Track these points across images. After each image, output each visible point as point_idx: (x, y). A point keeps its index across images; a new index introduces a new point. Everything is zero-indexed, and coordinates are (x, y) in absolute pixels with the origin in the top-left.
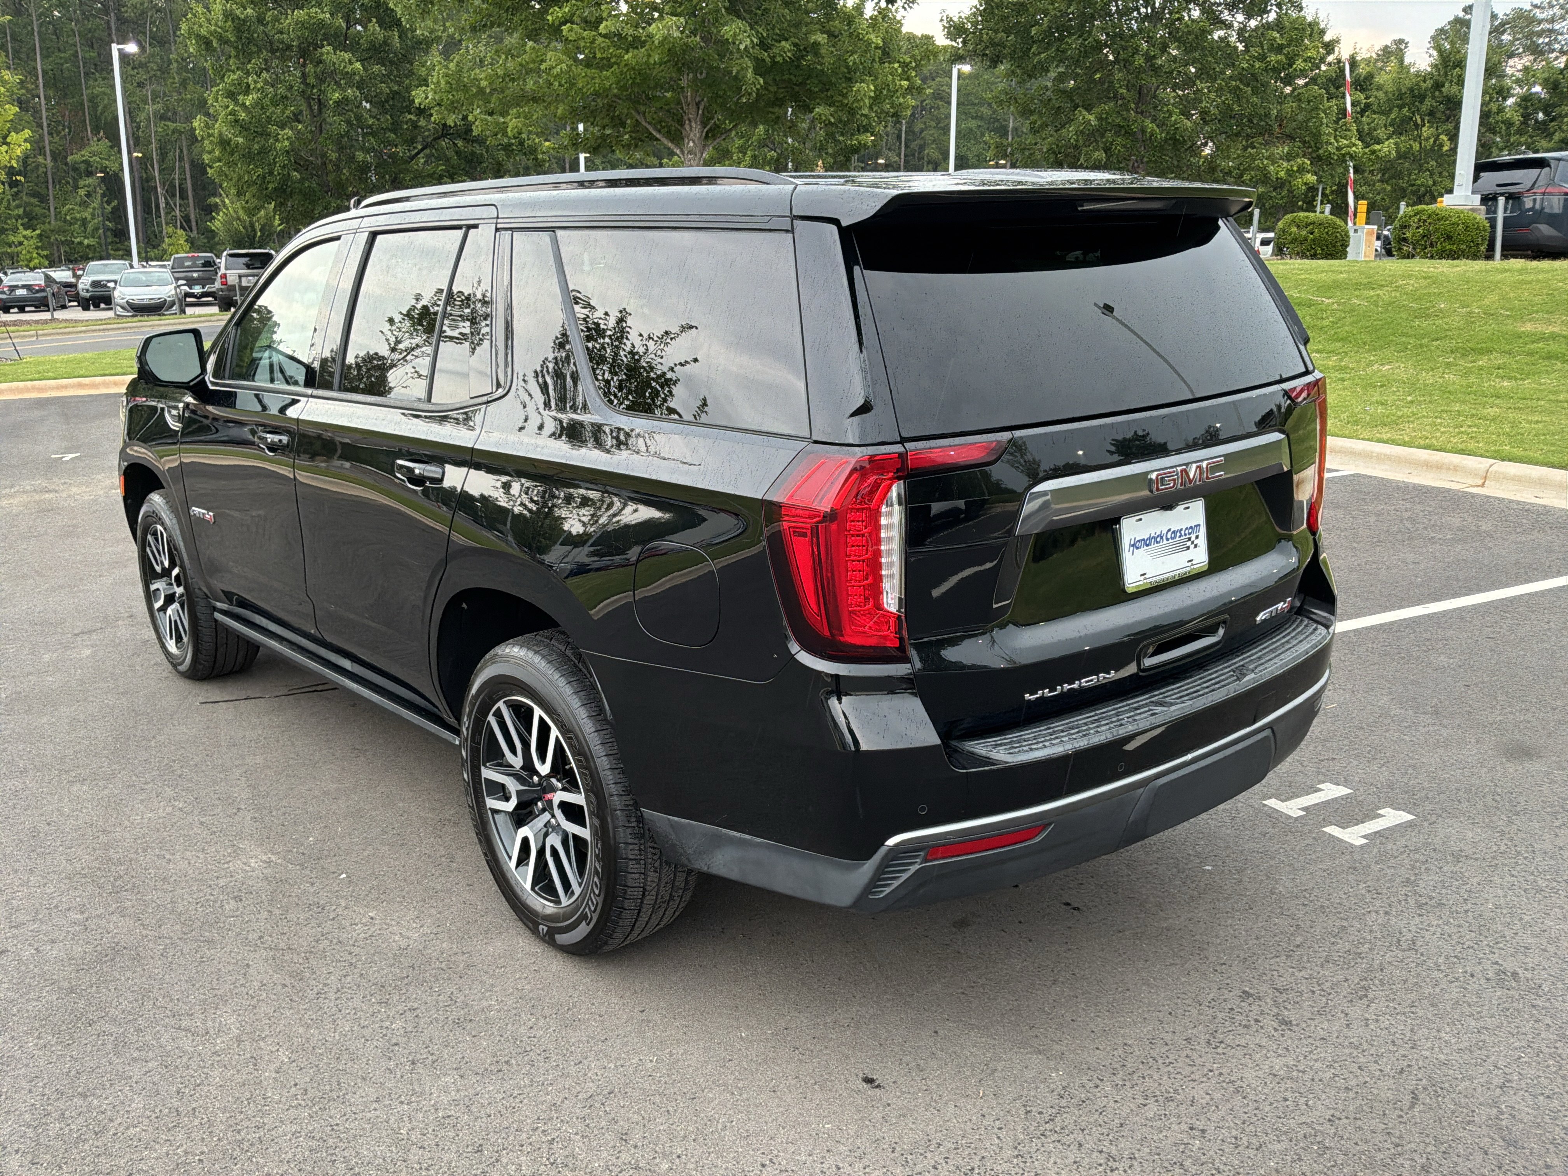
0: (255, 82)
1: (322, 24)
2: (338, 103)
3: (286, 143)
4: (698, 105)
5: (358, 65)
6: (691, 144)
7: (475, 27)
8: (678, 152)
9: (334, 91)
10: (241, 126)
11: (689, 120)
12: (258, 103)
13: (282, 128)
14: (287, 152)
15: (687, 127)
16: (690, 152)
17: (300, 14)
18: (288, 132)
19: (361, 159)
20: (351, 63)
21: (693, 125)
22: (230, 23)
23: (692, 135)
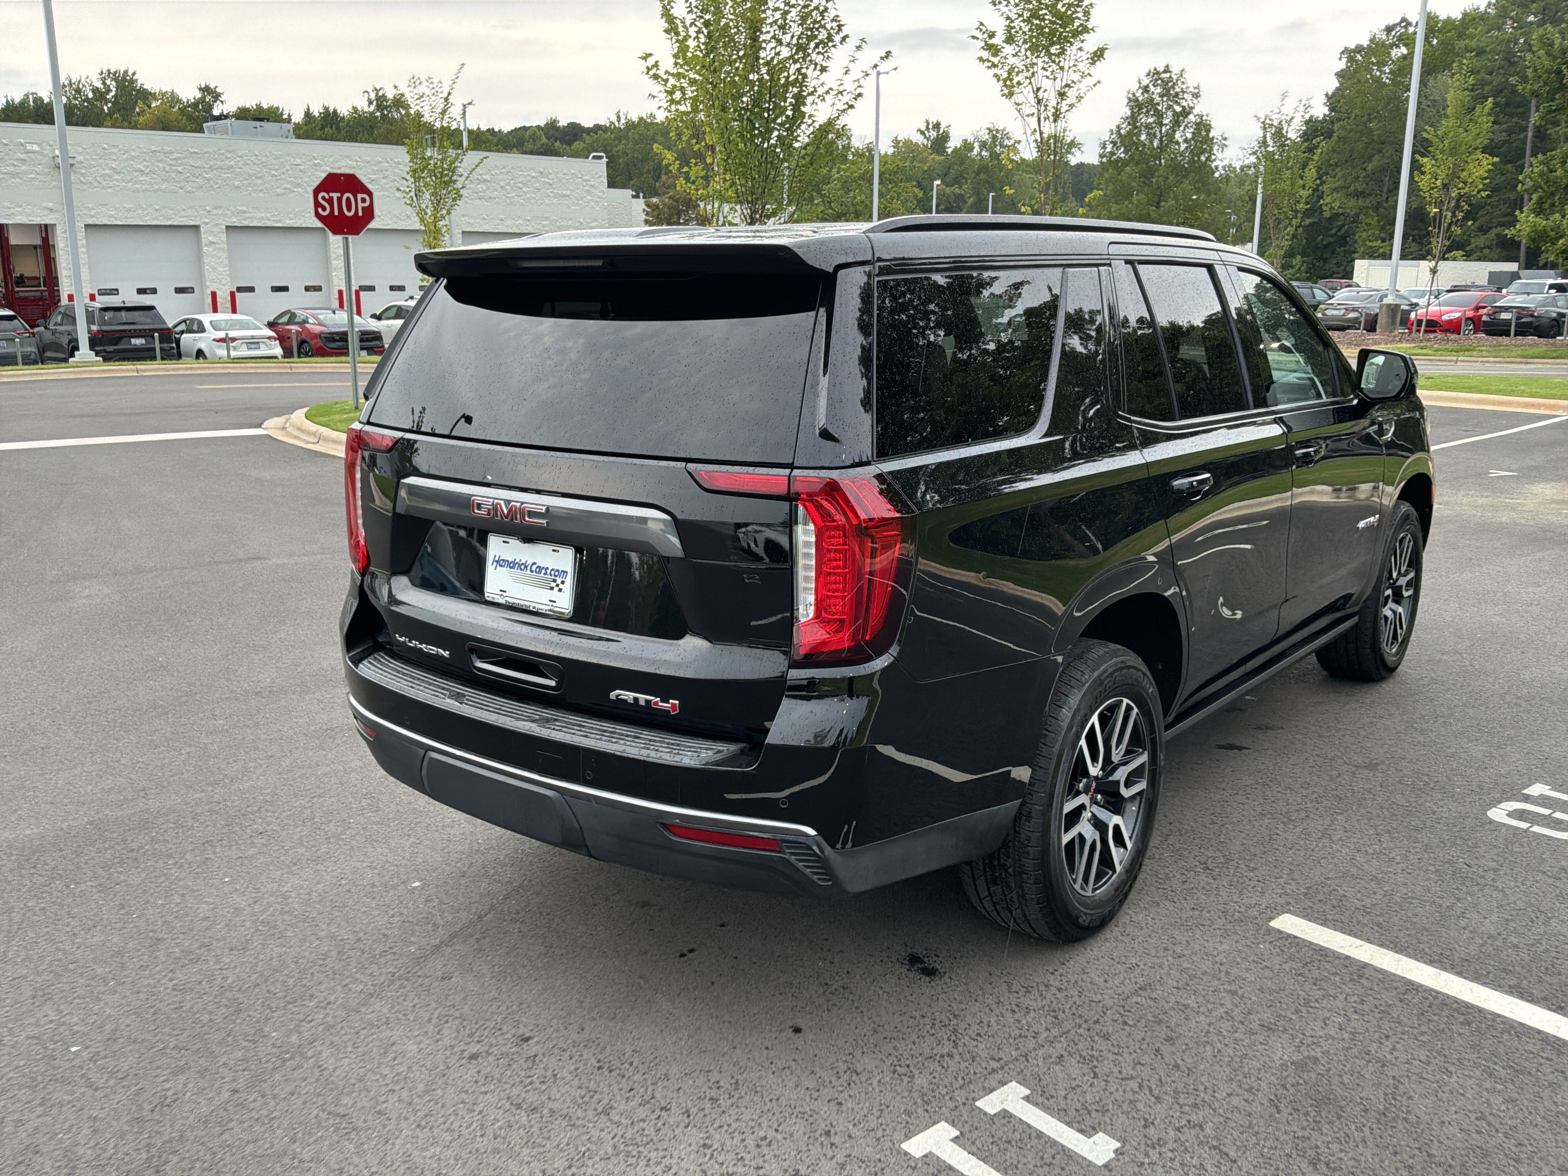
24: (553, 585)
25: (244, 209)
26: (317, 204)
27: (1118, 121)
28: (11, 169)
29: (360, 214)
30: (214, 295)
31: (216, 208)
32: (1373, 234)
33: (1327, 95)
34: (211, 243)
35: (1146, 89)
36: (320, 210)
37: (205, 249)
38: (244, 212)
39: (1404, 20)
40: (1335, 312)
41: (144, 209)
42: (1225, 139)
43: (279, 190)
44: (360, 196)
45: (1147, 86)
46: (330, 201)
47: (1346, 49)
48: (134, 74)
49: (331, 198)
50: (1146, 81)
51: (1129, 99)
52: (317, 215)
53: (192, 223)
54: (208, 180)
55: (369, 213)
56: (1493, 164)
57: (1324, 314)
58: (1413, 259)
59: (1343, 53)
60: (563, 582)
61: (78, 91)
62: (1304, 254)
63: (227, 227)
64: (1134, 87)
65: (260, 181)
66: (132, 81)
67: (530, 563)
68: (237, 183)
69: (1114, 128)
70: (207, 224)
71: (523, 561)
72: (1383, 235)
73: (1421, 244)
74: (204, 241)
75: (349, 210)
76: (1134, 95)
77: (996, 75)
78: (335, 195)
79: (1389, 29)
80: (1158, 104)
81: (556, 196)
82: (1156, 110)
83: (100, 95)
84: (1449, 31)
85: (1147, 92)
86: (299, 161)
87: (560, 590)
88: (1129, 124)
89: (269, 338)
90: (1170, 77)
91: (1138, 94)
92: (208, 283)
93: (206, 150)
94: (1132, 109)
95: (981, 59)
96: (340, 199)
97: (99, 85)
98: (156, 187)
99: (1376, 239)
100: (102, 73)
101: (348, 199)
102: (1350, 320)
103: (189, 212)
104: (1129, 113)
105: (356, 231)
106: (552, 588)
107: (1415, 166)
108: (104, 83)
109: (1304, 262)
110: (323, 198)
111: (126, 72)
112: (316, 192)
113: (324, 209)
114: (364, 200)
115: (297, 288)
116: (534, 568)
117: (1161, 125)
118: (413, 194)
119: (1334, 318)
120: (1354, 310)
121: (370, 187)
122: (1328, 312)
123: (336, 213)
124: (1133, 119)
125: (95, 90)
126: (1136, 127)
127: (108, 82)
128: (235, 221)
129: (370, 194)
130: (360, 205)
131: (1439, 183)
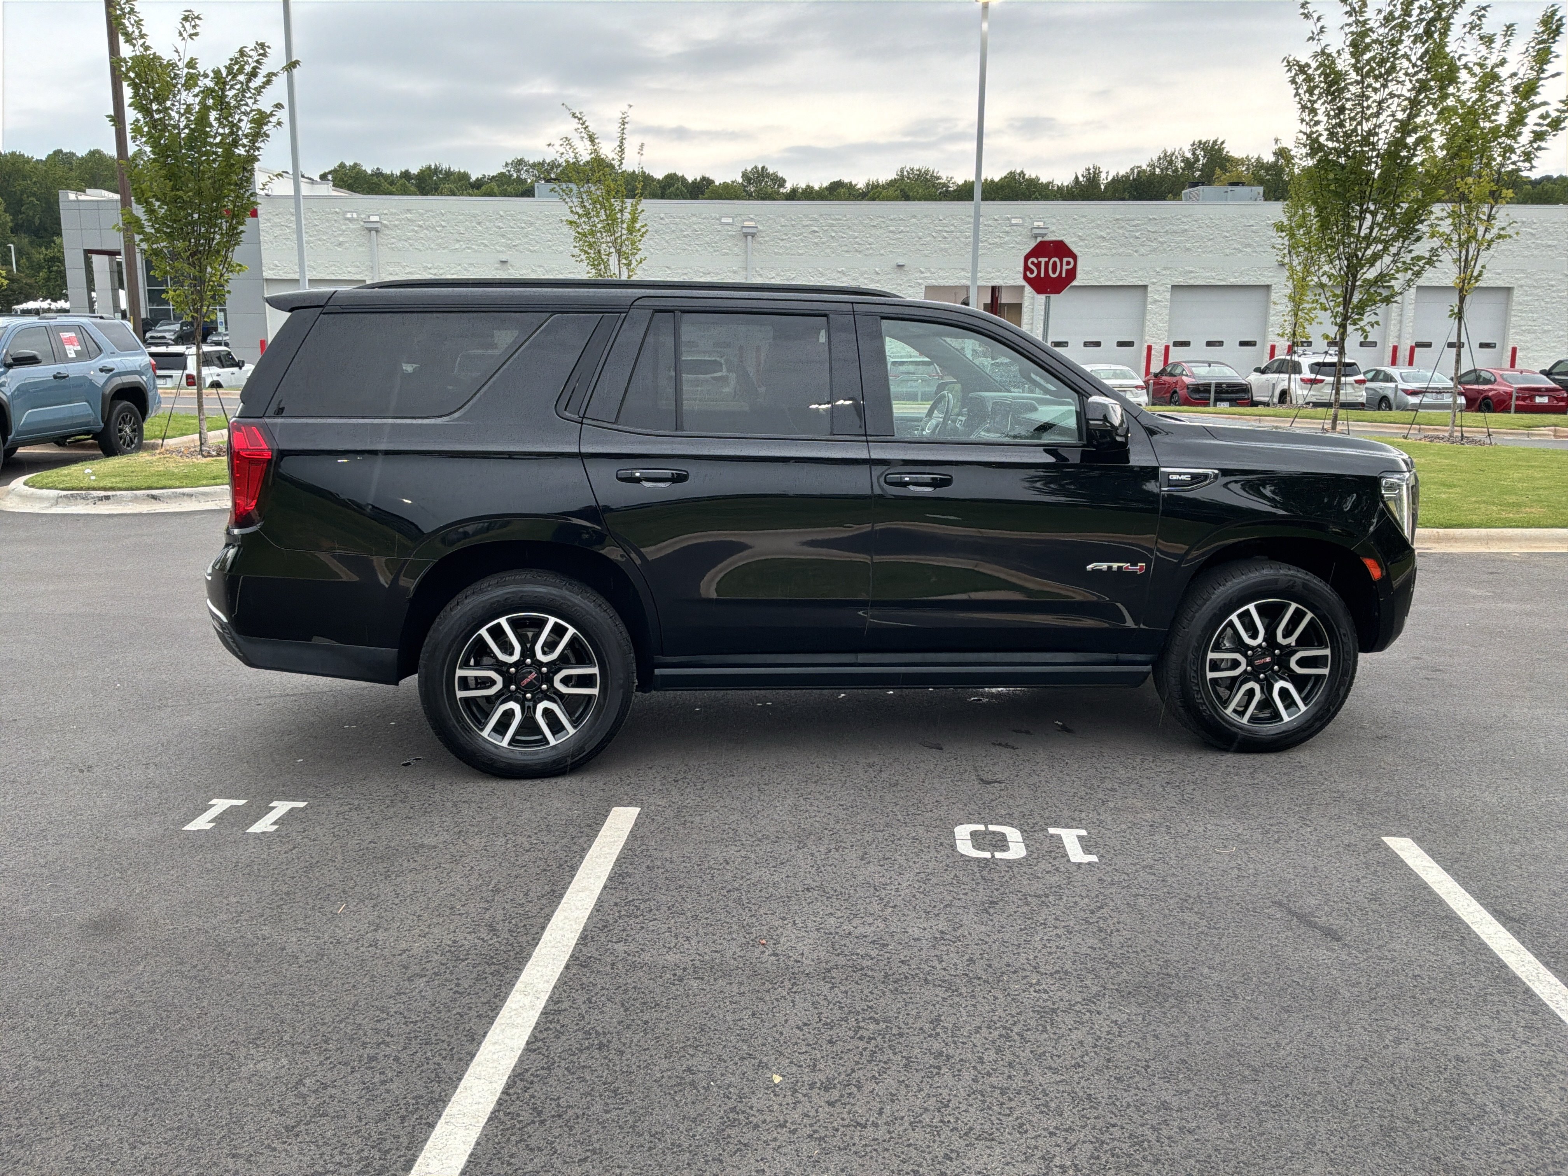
25: (1191, 269)
26: (1026, 268)
28: (997, 240)
29: (1064, 275)
30: (1150, 348)
31: (1165, 269)
34: (1156, 301)
36: (1028, 273)
37: (1149, 307)
38: (1191, 272)
41: (1101, 271)
43: (1227, 251)
44: (1065, 260)
46: (1038, 265)
48: (1223, 143)
49: (1040, 263)
52: (1026, 278)
53: (1141, 283)
54: (1162, 243)
55: (1072, 274)
61: (1171, 162)
63: (1173, 286)
65: (1210, 243)
66: (1220, 150)
68: (1188, 245)
70: (1154, 283)
74: (1149, 299)
75: (1054, 272)
78: (1043, 260)
81: (1538, 247)
83: (1189, 165)
86: (1252, 222)
89: (1137, 387)
92: (1147, 338)
93: (1164, 216)
96: (1047, 264)
97: (1189, 155)
98: (1114, 251)
100: (1194, 144)
101: (1055, 263)
103: (1140, 273)
105: (1058, 291)
108: (1194, 154)
110: (1033, 263)
111: (1215, 142)
112: (1027, 258)
113: (1032, 272)
114: (1068, 263)
115: (1231, 343)
118: (1286, 251)
121: (1075, 250)
123: (1042, 275)
125: (1186, 160)
127: (1198, 152)
128: (1181, 281)
129: (1075, 257)
130: (1065, 267)
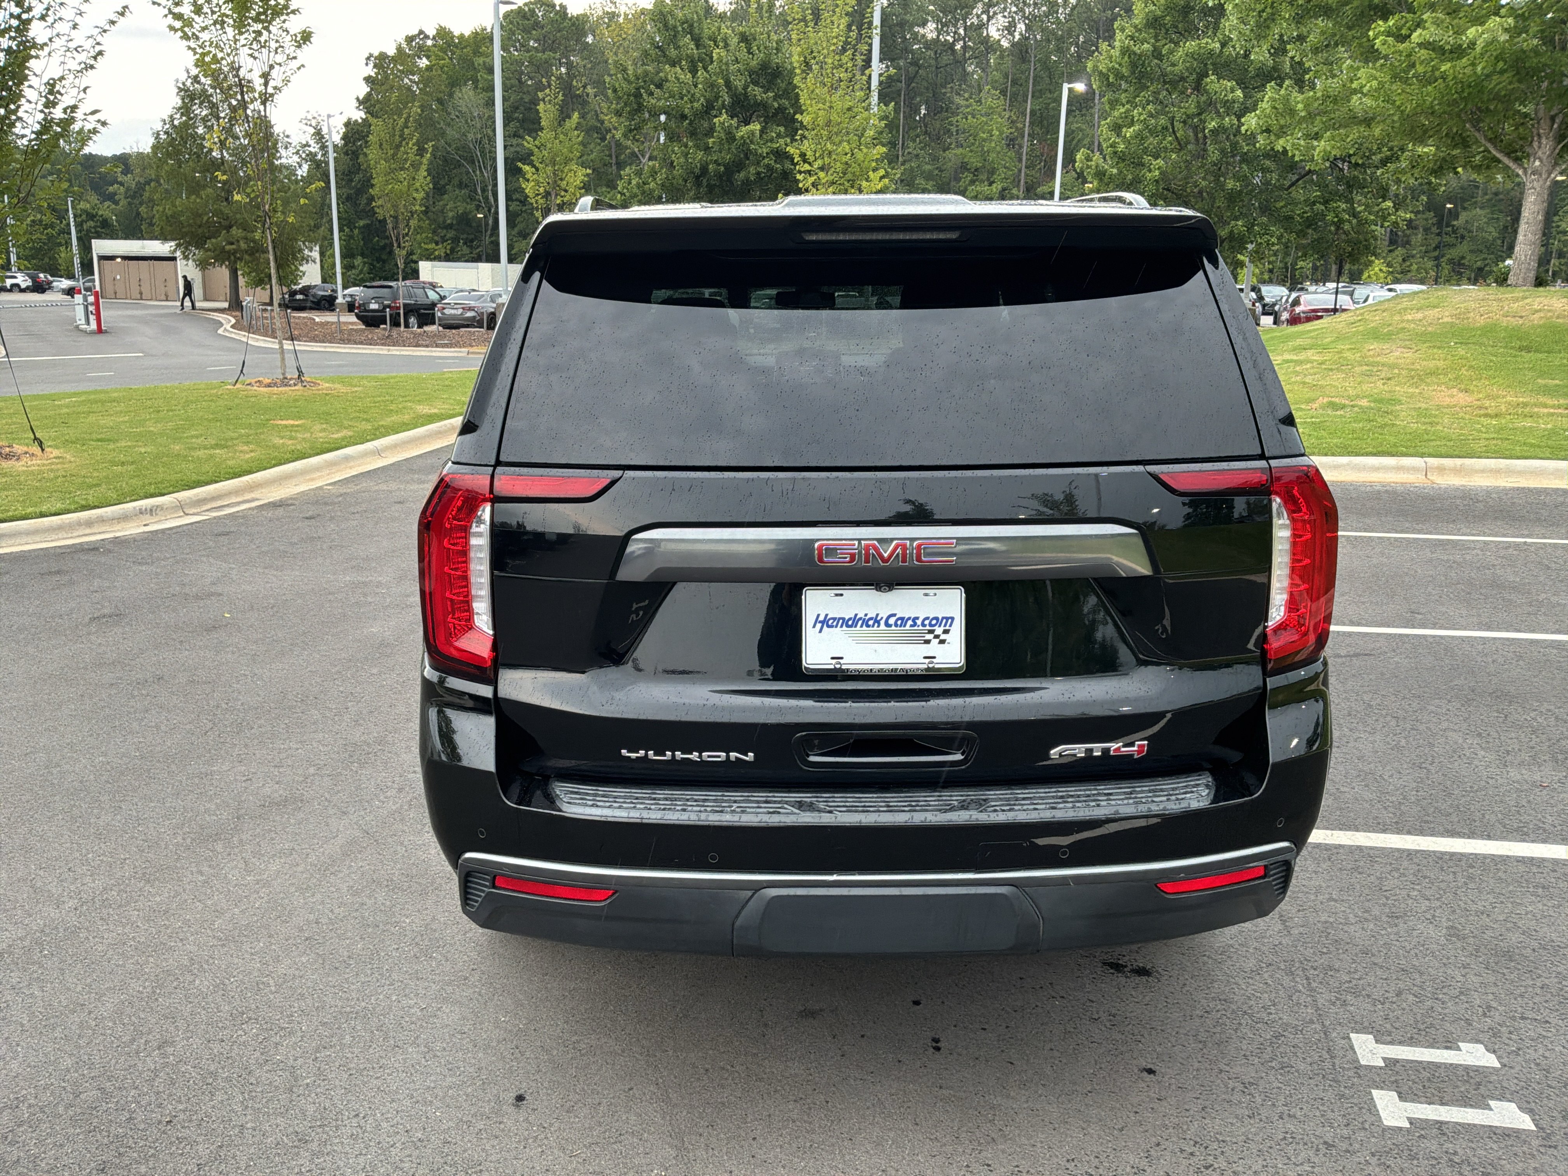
0: (1140, 114)
1: (1211, 53)
2: (1214, 132)
3: (1157, 173)
4: (1553, 119)
5: (1239, 93)
6: (1537, 163)
7: (1317, 48)
8: (1520, 172)
9: (1212, 119)
10: (1120, 158)
11: (1539, 135)
12: (1139, 136)
13: (1156, 159)
14: (1157, 181)
15: (1535, 144)
16: (1533, 173)
17: (1191, 45)
18: (1160, 162)
19: (1230, 186)
20: (1232, 91)
21: (1544, 141)
22: (1126, 58)
23: (1540, 153)
24: (929, 637)
27: (170, 111)
32: (427, 237)
33: (358, 99)
35: (196, 79)
39: (421, 32)
40: (453, 312)
42: (288, 137)
45: (196, 77)
47: (371, 55)
50: (194, 71)
51: (179, 88)
56: (588, 175)
57: (443, 314)
58: (466, 261)
59: (368, 59)
60: (946, 632)
62: (363, 255)
64: (183, 77)
67: (884, 615)
69: (168, 120)
71: (872, 614)
72: (436, 238)
73: (471, 247)
76: (184, 84)
77: (189, 48)
79: (410, 39)
80: (211, 95)
82: (209, 102)
84: (465, 47)
85: (199, 82)
87: (942, 642)
88: (182, 114)
90: (220, 69)
91: (188, 83)
94: (183, 99)
95: (172, 28)
99: (431, 242)
102: (468, 319)
104: (180, 102)
106: (927, 642)
107: (513, 171)
109: (365, 263)
116: (892, 621)
117: (218, 118)
119: (453, 317)
120: (471, 309)
122: (446, 311)
124: (185, 110)
126: (191, 119)
131: (542, 190)
